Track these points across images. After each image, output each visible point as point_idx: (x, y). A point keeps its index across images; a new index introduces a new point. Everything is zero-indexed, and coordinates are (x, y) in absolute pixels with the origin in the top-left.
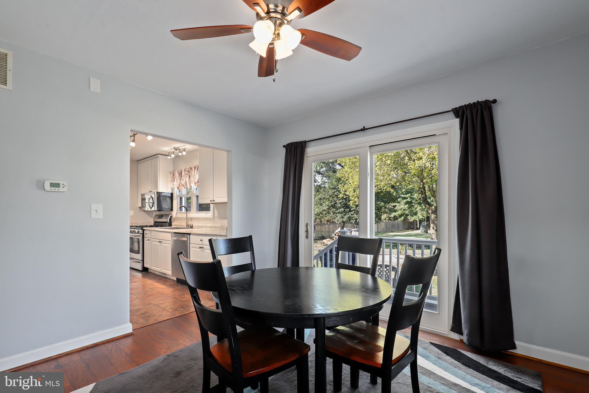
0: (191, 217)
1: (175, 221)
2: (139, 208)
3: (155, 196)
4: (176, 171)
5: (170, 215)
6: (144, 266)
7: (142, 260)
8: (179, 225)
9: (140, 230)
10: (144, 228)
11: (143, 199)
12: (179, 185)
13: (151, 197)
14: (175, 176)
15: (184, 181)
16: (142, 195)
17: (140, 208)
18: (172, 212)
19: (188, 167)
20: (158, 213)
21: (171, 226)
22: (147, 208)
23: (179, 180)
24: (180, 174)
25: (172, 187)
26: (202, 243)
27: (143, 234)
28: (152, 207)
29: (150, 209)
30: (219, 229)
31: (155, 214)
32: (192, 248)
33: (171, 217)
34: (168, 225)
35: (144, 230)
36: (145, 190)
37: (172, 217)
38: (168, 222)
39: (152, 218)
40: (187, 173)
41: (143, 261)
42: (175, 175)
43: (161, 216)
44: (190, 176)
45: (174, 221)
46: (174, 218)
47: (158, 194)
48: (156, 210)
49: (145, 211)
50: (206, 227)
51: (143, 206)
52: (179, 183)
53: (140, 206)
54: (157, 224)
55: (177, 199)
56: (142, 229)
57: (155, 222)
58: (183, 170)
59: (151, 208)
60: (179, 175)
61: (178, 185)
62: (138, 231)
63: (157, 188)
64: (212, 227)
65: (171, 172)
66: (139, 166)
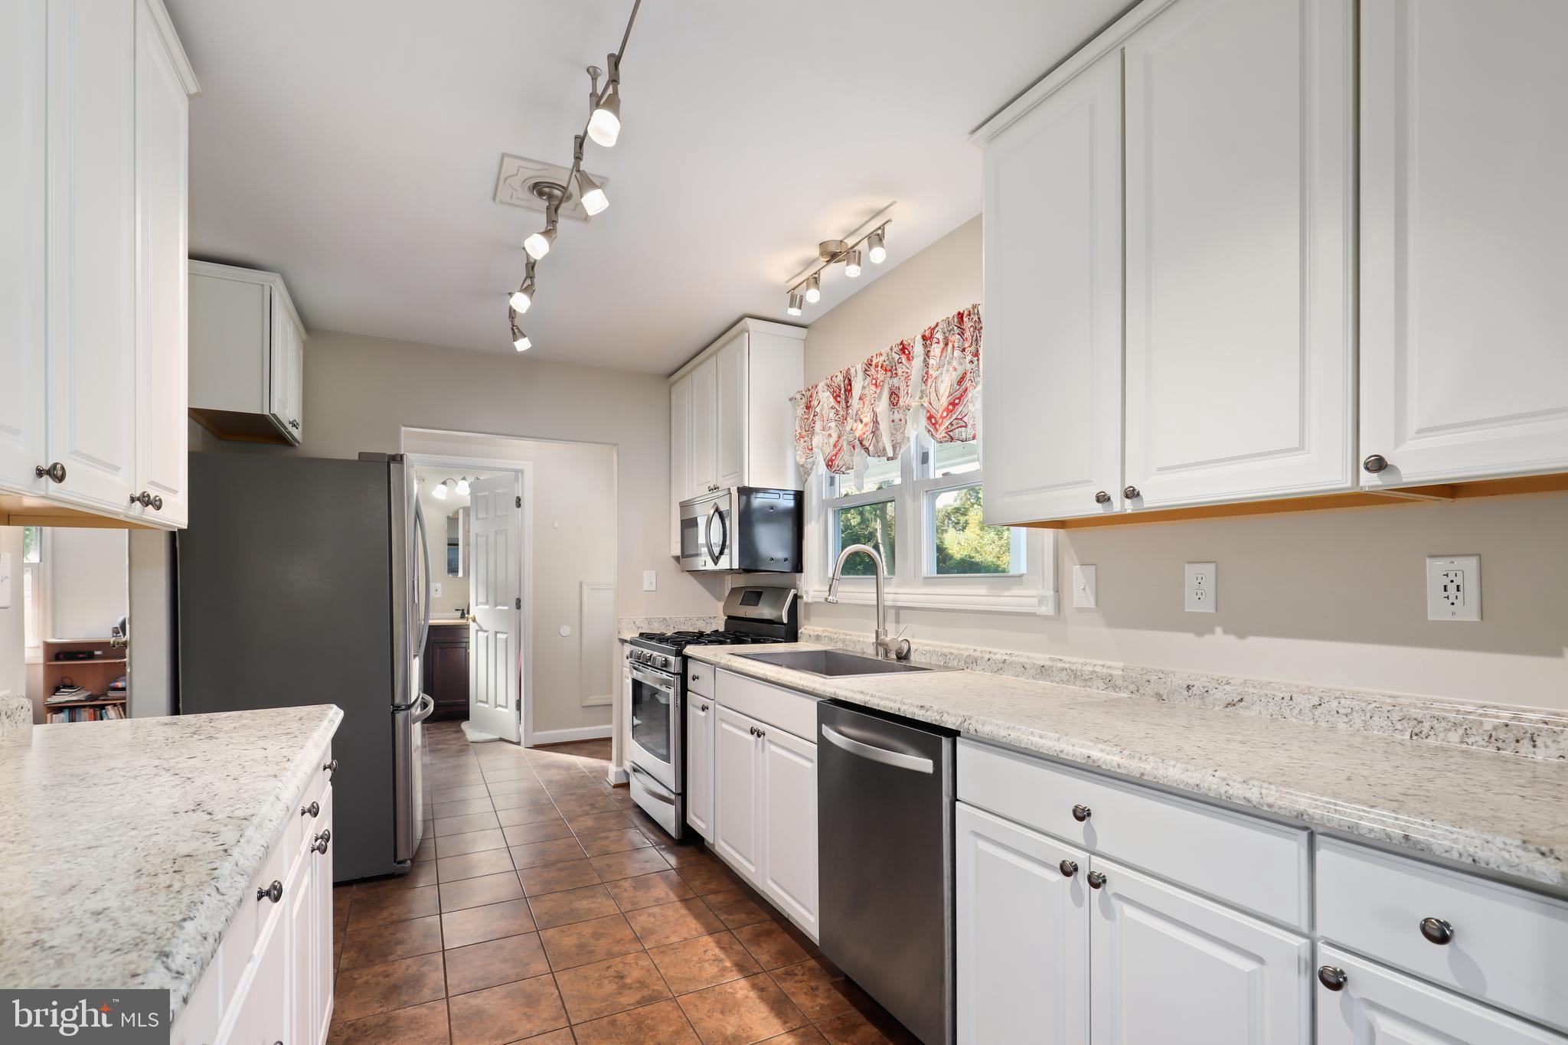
0: (899, 604)
1: (813, 619)
2: (673, 560)
3: (733, 507)
4: (821, 385)
5: (793, 592)
6: (688, 822)
7: (679, 791)
8: (831, 639)
9: (672, 659)
10: (690, 650)
11: (689, 524)
12: (835, 446)
13: (717, 510)
14: (817, 410)
15: (867, 418)
16: (685, 506)
17: (677, 559)
18: (798, 575)
19: (883, 347)
20: (742, 581)
21: (796, 640)
22: (705, 563)
23: (833, 424)
24: (843, 392)
25: (802, 461)
26: (1090, 834)
27: (683, 676)
28: (721, 553)
29: (710, 566)
30: (1114, 695)
31: (729, 584)
32: (972, 838)
33: (796, 597)
34: (783, 633)
35: (685, 659)
36: (695, 487)
37: (801, 597)
38: (785, 621)
39: (719, 599)
40: (881, 375)
41: (683, 795)
42: (815, 403)
43: (753, 596)
44: (894, 394)
45: (807, 618)
46: (806, 604)
47: (744, 498)
48: (736, 566)
49: (695, 573)
50: (1000, 667)
51: (686, 553)
52: (835, 437)
53: (678, 552)
54: (738, 632)
55: (822, 519)
56: (679, 653)
57: (730, 617)
58: (860, 367)
59: (716, 560)
60: (835, 398)
61: (829, 450)
62: (666, 660)
63: (738, 468)
64: (1043, 671)
65: (798, 396)
66: (673, 396)
